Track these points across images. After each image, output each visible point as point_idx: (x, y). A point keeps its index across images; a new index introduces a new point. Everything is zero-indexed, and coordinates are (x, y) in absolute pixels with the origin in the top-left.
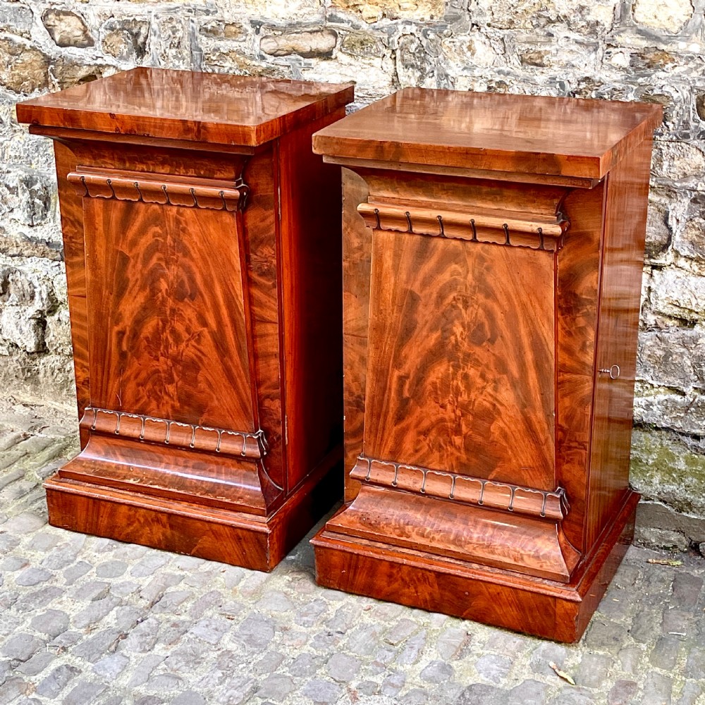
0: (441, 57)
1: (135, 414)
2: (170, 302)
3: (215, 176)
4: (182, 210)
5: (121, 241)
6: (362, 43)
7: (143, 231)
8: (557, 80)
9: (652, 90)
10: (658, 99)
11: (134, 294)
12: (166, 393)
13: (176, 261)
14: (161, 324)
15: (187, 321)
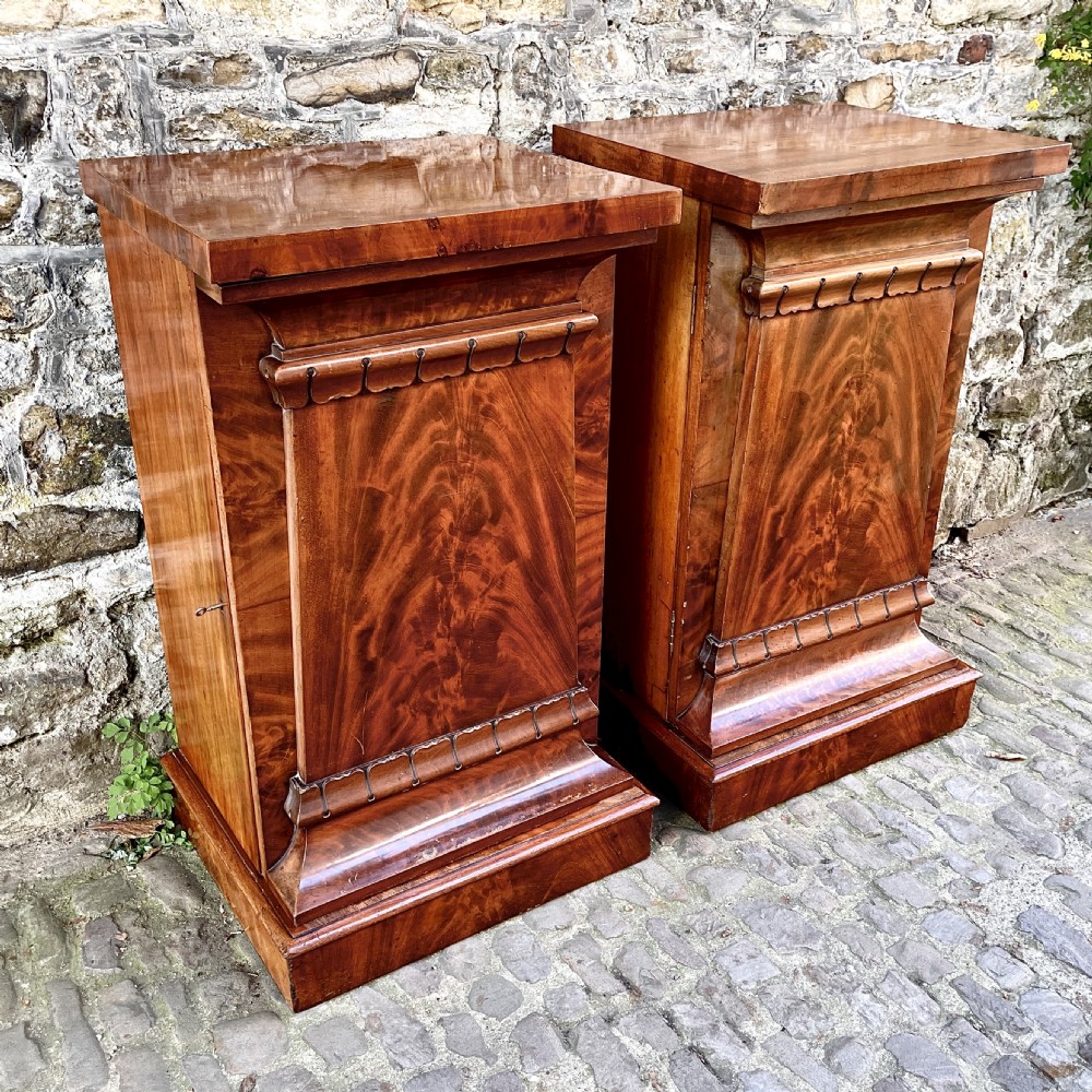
0: (570, 75)
2: (456, 542)
5: (370, 471)
6: (460, 67)
8: (709, 89)
9: (803, 88)
10: (809, 99)
11: (392, 555)
12: (444, 693)
13: (471, 470)
14: (439, 586)
15: (484, 563)
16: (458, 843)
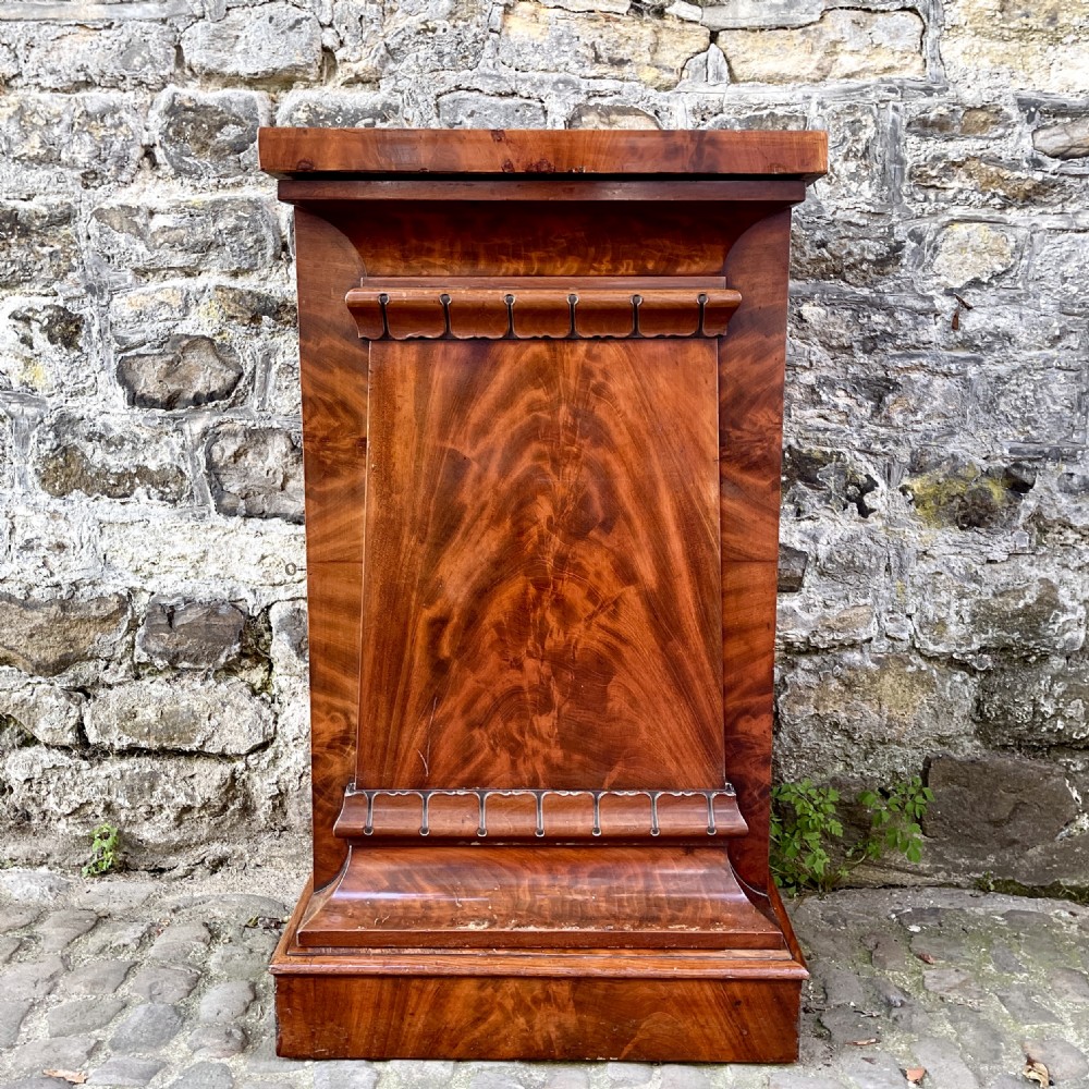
1: (460, 787)
2: (556, 542)
3: (679, 270)
4: (598, 348)
5: (453, 429)
7: (505, 402)
11: (476, 537)
12: (535, 733)
13: (577, 457)
14: (532, 590)
15: (592, 577)
16: (518, 926)
